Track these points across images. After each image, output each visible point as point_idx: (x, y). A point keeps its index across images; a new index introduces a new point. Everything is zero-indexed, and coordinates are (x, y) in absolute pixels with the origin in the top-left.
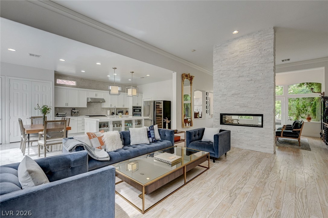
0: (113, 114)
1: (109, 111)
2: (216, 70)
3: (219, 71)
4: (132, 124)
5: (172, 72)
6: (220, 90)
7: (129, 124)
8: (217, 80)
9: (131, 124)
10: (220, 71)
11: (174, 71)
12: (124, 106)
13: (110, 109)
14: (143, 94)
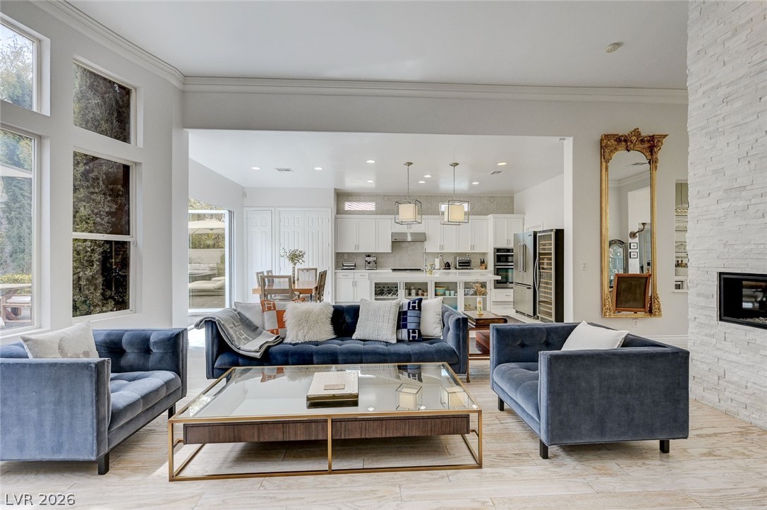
0: (448, 266)
1: (437, 262)
2: (701, 90)
3: (713, 88)
4: (456, 292)
5: (558, 138)
6: (715, 172)
7: (447, 292)
8: (704, 131)
9: (452, 292)
10: (718, 87)
11: (563, 135)
12: (473, 247)
13: (442, 255)
14: (525, 214)
